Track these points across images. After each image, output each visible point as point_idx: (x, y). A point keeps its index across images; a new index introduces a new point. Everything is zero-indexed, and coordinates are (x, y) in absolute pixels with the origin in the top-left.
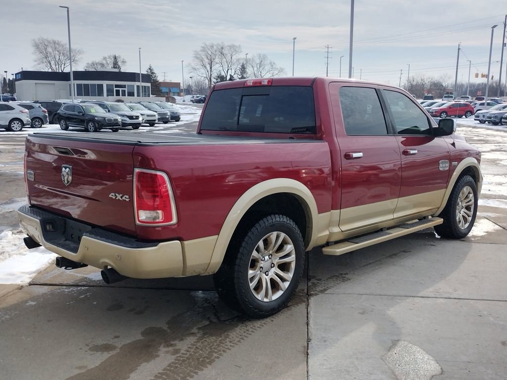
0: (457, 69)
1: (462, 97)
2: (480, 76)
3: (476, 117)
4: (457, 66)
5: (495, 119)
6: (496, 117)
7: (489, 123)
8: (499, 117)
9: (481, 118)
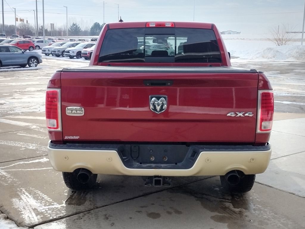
0: (3, 14)
1: (13, 36)
2: (19, 20)
3: (43, 51)
4: (3, 12)
5: (58, 53)
6: (59, 51)
7: (53, 55)
8: (61, 51)
9: (47, 52)
